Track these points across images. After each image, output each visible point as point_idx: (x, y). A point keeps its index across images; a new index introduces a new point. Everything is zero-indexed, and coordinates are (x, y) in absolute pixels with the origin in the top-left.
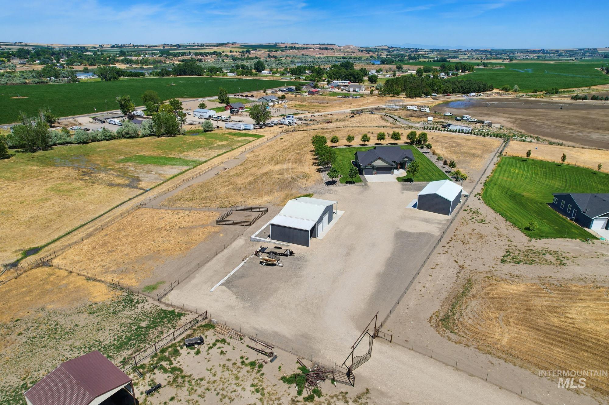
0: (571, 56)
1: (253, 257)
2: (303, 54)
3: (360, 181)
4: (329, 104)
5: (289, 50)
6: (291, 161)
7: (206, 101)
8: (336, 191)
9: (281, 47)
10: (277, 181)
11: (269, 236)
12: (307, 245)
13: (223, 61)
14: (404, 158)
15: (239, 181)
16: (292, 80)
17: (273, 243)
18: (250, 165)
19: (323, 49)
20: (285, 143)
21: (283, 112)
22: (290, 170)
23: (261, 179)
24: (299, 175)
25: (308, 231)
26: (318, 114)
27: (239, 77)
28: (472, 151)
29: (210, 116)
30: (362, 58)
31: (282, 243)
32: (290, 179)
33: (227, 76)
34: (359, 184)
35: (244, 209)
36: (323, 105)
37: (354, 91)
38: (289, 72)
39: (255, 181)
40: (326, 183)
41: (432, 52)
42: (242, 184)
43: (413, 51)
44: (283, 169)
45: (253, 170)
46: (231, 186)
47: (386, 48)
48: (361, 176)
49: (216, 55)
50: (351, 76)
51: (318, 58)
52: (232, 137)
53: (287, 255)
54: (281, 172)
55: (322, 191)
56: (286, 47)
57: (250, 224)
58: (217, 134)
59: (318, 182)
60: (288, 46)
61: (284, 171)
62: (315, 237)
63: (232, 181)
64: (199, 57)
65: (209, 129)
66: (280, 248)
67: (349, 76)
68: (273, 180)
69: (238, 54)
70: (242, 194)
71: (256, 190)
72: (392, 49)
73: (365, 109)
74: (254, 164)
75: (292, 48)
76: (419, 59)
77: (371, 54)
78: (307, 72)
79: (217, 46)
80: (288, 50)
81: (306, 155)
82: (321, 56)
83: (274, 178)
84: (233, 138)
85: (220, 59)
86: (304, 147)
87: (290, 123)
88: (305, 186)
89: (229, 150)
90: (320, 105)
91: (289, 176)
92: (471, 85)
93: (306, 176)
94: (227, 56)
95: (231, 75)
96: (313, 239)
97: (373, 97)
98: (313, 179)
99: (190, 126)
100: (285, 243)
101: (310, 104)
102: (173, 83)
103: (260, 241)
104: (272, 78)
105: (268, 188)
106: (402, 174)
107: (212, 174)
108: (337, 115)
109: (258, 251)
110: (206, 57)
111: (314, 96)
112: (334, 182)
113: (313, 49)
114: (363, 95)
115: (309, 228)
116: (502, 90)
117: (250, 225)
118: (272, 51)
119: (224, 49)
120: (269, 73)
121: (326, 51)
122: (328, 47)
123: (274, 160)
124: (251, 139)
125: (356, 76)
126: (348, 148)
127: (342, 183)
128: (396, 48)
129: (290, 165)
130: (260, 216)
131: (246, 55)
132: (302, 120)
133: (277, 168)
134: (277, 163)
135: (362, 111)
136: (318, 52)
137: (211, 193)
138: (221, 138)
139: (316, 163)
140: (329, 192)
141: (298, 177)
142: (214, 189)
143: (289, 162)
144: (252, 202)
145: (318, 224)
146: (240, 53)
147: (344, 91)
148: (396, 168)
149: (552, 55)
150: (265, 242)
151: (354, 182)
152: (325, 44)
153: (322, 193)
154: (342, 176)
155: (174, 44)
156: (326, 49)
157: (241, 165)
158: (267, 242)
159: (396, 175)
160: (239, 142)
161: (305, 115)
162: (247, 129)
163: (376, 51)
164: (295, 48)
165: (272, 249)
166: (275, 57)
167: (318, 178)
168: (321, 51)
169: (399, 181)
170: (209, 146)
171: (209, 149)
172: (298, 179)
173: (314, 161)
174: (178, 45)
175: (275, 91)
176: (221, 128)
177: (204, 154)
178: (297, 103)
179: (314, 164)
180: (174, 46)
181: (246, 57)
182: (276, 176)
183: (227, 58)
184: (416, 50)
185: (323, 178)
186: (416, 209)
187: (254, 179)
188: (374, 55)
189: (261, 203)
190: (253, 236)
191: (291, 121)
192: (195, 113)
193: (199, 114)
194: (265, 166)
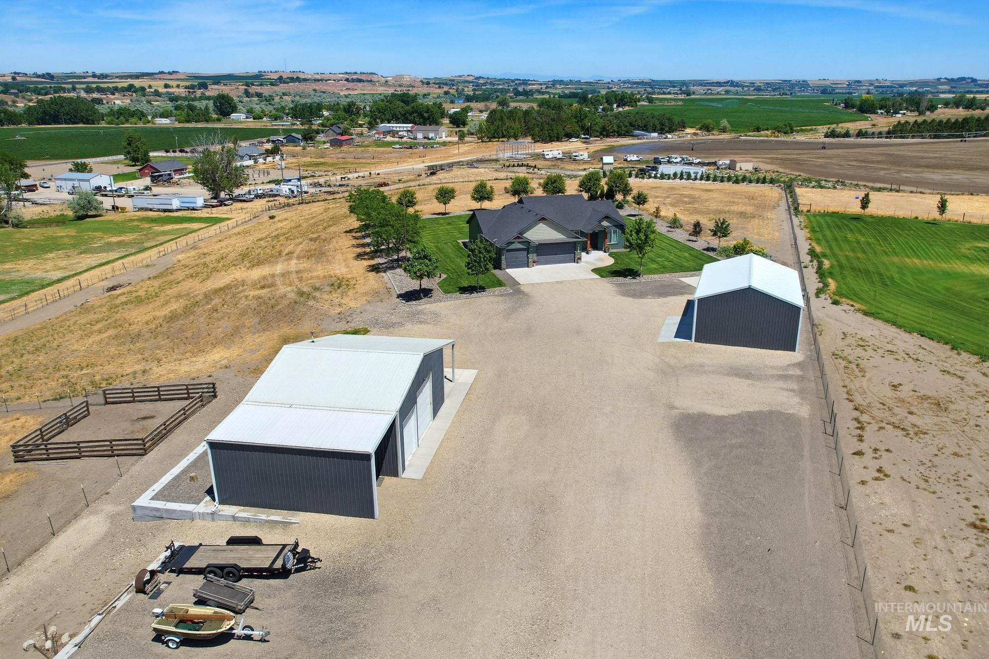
0: (774, 90)
1: (129, 603)
2: (315, 90)
3: (500, 284)
4: (376, 159)
5: (288, 83)
6: (295, 255)
7: (95, 163)
8: (436, 315)
9: (270, 79)
10: (254, 304)
11: (210, 492)
12: (366, 510)
13: (149, 102)
14: (600, 222)
15: (139, 316)
16: (295, 127)
17: (225, 518)
18: (180, 275)
19: (353, 81)
20: (280, 225)
21: (275, 175)
22: (294, 275)
23: (207, 303)
24: (318, 285)
25: (366, 457)
26: (356, 175)
27: (181, 125)
28: (732, 208)
29: (98, 188)
30: (429, 94)
31: (264, 515)
32: (292, 296)
33: (154, 124)
34: (497, 290)
35: (133, 396)
36: (364, 161)
37: (425, 138)
38: (288, 114)
39: (188, 311)
40: (400, 296)
41: (554, 85)
42: (147, 323)
43: (520, 84)
44: (273, 276)
45: (186, 286)
46: (111, 332)
47: (470, 79)
48: (497, 272)
49: (135, 92)
50: (415, 115)
51: (346, 96)
52: (147, 226)
53: (284, 573)
54: (265, 284)
55: (394, 319)
56: (281, 78)
57: (142, 448)
58: (110, 222)
59: (376, 296)
60: (284, 77)
61: (277, 279)
62: (396, 474)
63: (118, 316)
64: (96, 95)
65: (91, 213)
66: (255, 541)
67: (410, 114)
68: (243, 303)
69: (182, 90)
70: (141, 351)
71: (189, 334)
72: (481, 81)
73: (456, 163)
74: (191, 271)
75: (292, 80)
76: (532, 95)
77: (446, 89)
78: (326, 113)
79: (137, 76)
80: (285, 83)
81: (334, 241)
82: (351, 92)
83: (246, 297)
84: (150, 228)
85: (143, 98)
86: (330, 226)
87: (293, 192)
88: (339, 310)
89: (134, 251)
90: (357, 161)
91: (289, 289)
92: (647, 120)
93: (339, 285)
94: (157, 93)
95: (164, 122)
96: (388, 480)
97: (466, 145)
98: (360, 289)
99: (39, 209)
100: (277, 516)
101: (335, 161)
102: (21, 135)
103: (171, 515)
104: (252, 124)
105: (225, 325)
106: (601, 260)
107: (67, 305)
108: (398, 175)
109: (153, 573)
110: (112, 97)
111: (342, 148)
112: (425, 293)
113: (335, 80)
114: (444, 144)
115: (369, 445)
116: (700, 129)
117: (145, 452)
118: (253, 85)
119: (153, 83)
120: (247, 118)
121: (360, 85)
122: (363, 77)
123: (249, 259)
124: (195, 226)
125: (426, 115)
126: (443, 219)
127: (446, 292)
128: (488, 78)
129: (293, 265)
130: (184, 416)
131: (199, 93)
132: (321, 185)
133: (256, 274)
134: (258, 263)
135: (451, 166)
136: (344, 86)
137: (41, 358)
138: (120, 228)
139: (365, 254)
140: (414, 317)
141: (316, 289)
142: (56, 343)
143: (290, 259)
144: (171, 372)
145: (401, 421)
146: (186, 88)
147: (405, 139)
148: (584, 249)
149: (746, 89)
150: (191, 516)
151: (482, 289)
152: (356, 73)
153: (393, 325)
154: (444, 276)
155: (40, 73)
156: (360, 81)
157: (155, 278)
158: (203, 516)
159: (587, 262)
160: (164, 233)
161: (327, 178)
162: (188, 209)
163: (453, 85)
164: (298, 80)
165: (216, 549)
166: (259, 95)
167: (376, 286)
168: (350, 85)
169: (602, 276)
170: (81, 246)
171: (81, 253)
172: (317, 294)
173: (359, 250)
174: (48, 74)
175: (259, 143)
176: (122, 208)
177: (63, 263)
178: (308, 159)
179: (359, 256)
180: (39, 76)
181: (198, 96)
182: (252, 293)
183: (158, 98)
184: (525, 82)
185: (389, 286)
186: (692, 343)
187: (186, 307)
188: (451, 91)
189: (199, 370)
190: (144, 500)
191: (294, 189)
192: (59, 183)
193: (69, 185)
194: (223, 273)
